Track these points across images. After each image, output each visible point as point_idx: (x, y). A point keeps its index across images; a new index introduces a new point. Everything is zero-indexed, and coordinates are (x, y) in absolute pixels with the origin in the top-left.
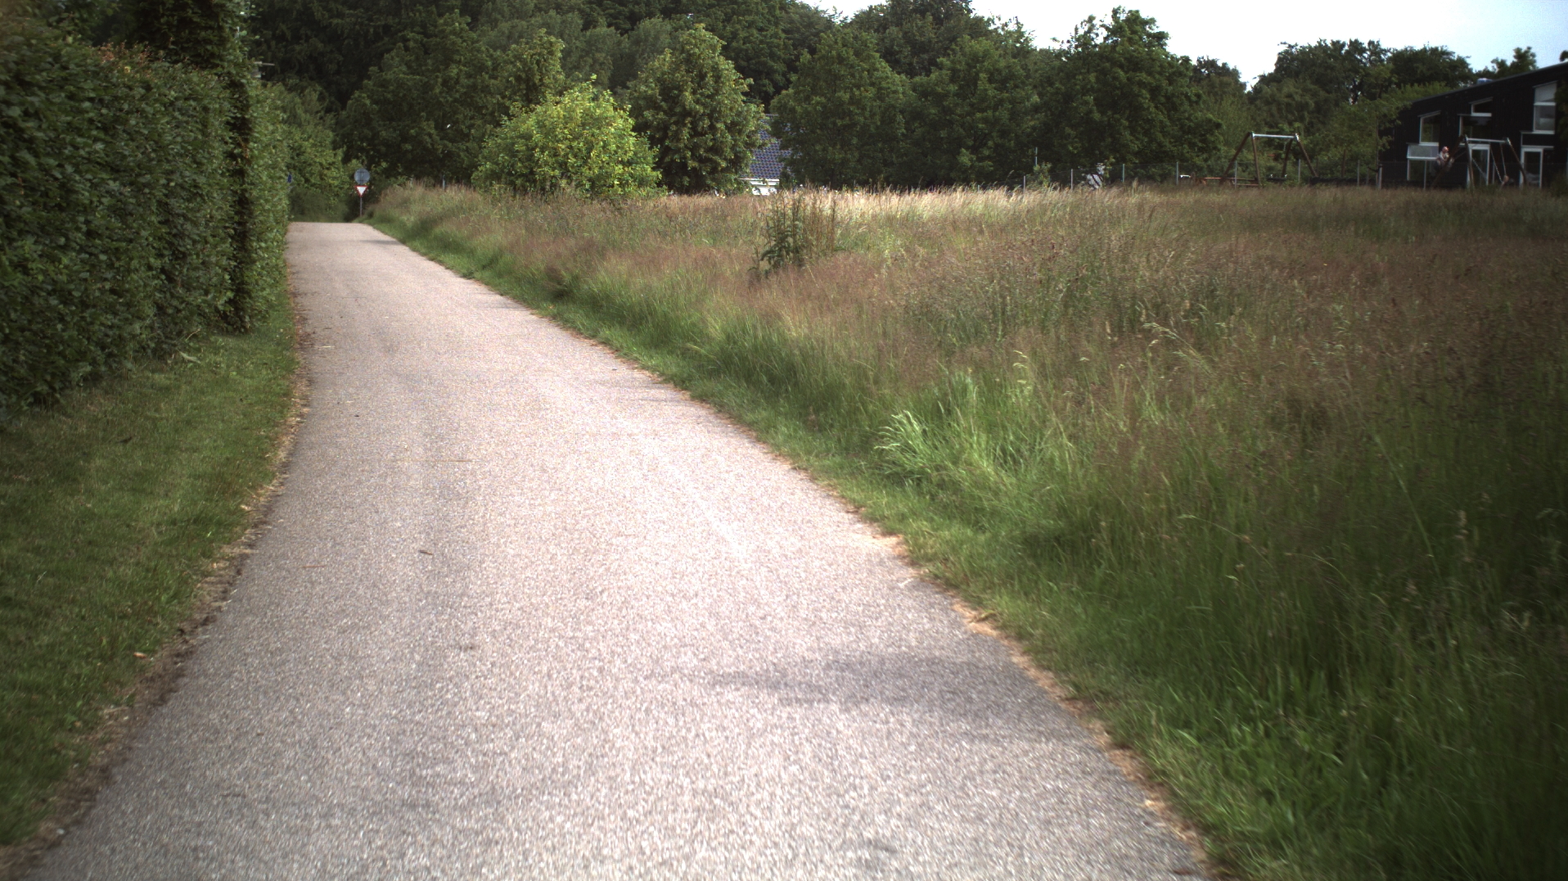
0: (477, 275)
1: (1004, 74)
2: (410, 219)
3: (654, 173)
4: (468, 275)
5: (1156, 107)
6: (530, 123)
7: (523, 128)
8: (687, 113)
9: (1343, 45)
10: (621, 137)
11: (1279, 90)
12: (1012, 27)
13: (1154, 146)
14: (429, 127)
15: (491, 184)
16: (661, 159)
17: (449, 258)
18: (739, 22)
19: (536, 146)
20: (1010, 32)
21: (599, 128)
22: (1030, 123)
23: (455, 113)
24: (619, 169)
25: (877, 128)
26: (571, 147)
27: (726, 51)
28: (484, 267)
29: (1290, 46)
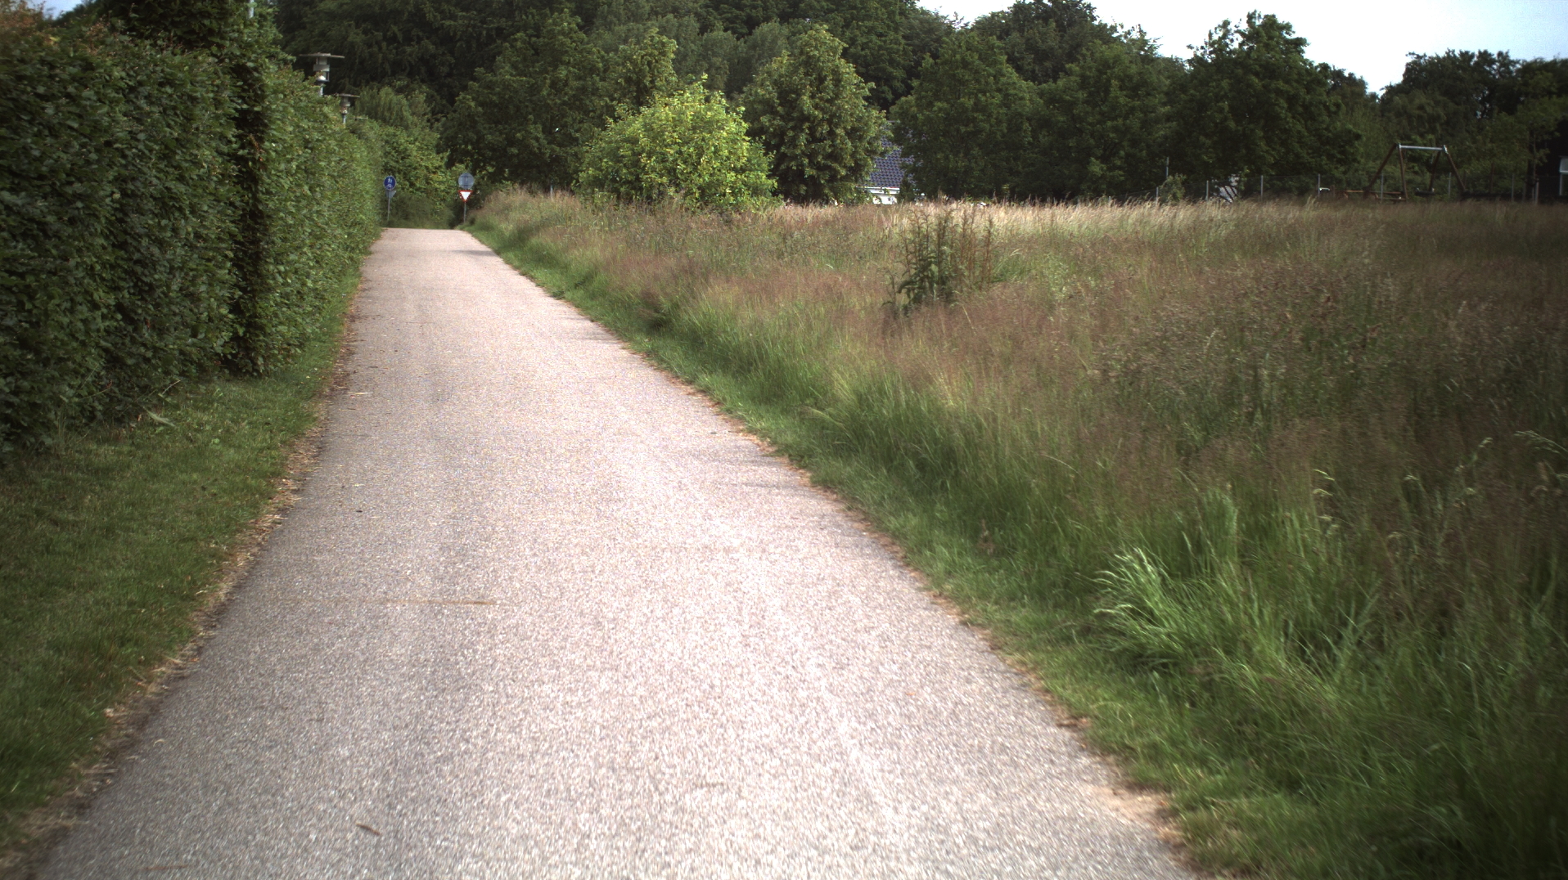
0: (568, 295)
1: (1135, 80)
2: (508, 227)
3: (770, 181)
4: (558, 295)
5: (1293, 117)
6: (636, 126)
7: (629, 132)
8: (806, 118)
9: (1473, 56)
10: (734, 141)
11: (1411, 101)
12: (1135, 35)
13: (1291, 157)
14: (536, 130)
15: (593, 192)
16: (777, 166)
17: (540, 274)
18: (858, 28)
19: (643, 151)
20: (1132, 40)
21: (710, 132)
22: (1161, 132)
23: (564, 116)
24: (731, 176)
25: (1003, 136)
26: (680, 153)
27: (845, 54)
28: (576, 286)
29: (1419, 57)
